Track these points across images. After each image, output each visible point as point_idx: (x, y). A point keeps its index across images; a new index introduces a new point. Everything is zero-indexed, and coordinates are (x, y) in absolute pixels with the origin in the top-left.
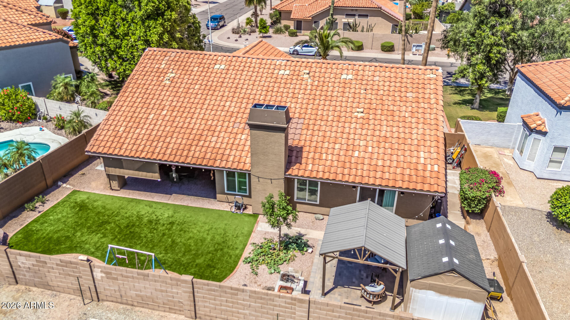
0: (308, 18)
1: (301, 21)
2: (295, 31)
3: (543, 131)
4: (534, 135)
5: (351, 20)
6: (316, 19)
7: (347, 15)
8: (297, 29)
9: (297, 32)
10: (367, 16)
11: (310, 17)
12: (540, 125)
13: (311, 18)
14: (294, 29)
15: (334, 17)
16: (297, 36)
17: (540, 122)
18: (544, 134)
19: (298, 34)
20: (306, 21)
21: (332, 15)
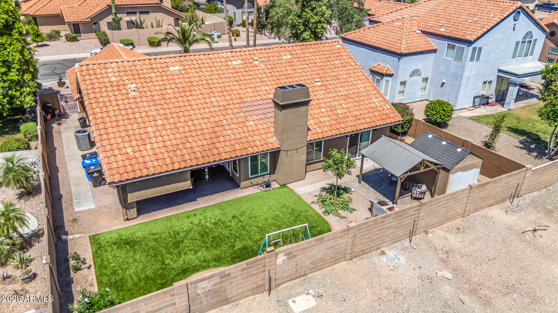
0: (87, 20)
1: (78, 24)
2: (75, 35)
3: (391, 73)
4: (385, 78)
5: (134, 18)
6: (95, 20)
7: (127, 13)
8: (75, 33)
9: (77, 37)
10: (148, 12)
11: (88, 18)
12: (387, 71)
13: (89, 20)
14: (72, 33)
15: (119, 16)
16: (78, 40)
17: (386, 69)
18: (391, 75)
19: (79, 38)
20: (84, 23)
21: (115, 14)
